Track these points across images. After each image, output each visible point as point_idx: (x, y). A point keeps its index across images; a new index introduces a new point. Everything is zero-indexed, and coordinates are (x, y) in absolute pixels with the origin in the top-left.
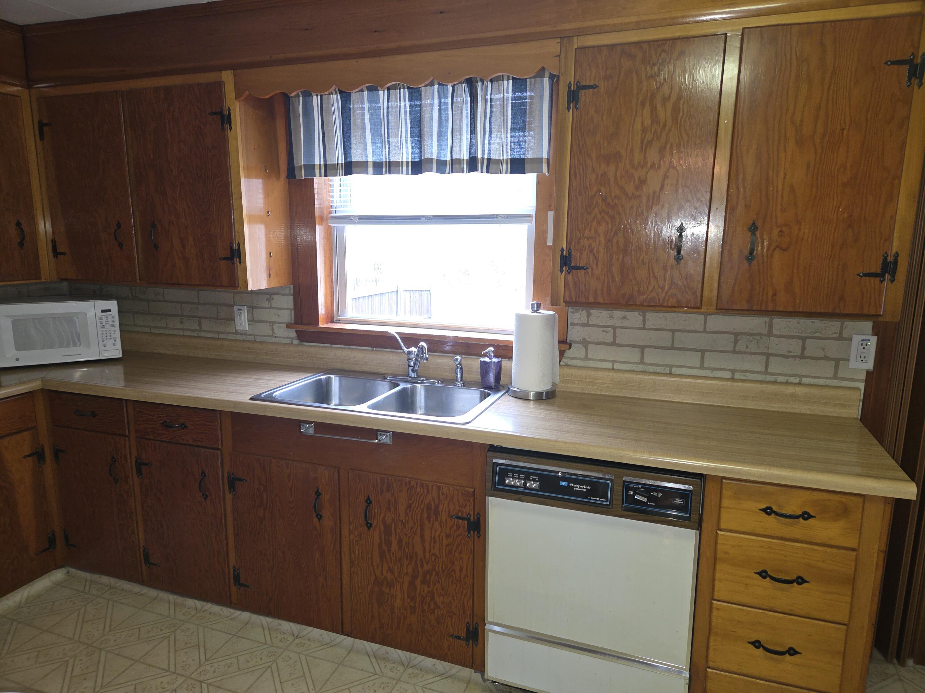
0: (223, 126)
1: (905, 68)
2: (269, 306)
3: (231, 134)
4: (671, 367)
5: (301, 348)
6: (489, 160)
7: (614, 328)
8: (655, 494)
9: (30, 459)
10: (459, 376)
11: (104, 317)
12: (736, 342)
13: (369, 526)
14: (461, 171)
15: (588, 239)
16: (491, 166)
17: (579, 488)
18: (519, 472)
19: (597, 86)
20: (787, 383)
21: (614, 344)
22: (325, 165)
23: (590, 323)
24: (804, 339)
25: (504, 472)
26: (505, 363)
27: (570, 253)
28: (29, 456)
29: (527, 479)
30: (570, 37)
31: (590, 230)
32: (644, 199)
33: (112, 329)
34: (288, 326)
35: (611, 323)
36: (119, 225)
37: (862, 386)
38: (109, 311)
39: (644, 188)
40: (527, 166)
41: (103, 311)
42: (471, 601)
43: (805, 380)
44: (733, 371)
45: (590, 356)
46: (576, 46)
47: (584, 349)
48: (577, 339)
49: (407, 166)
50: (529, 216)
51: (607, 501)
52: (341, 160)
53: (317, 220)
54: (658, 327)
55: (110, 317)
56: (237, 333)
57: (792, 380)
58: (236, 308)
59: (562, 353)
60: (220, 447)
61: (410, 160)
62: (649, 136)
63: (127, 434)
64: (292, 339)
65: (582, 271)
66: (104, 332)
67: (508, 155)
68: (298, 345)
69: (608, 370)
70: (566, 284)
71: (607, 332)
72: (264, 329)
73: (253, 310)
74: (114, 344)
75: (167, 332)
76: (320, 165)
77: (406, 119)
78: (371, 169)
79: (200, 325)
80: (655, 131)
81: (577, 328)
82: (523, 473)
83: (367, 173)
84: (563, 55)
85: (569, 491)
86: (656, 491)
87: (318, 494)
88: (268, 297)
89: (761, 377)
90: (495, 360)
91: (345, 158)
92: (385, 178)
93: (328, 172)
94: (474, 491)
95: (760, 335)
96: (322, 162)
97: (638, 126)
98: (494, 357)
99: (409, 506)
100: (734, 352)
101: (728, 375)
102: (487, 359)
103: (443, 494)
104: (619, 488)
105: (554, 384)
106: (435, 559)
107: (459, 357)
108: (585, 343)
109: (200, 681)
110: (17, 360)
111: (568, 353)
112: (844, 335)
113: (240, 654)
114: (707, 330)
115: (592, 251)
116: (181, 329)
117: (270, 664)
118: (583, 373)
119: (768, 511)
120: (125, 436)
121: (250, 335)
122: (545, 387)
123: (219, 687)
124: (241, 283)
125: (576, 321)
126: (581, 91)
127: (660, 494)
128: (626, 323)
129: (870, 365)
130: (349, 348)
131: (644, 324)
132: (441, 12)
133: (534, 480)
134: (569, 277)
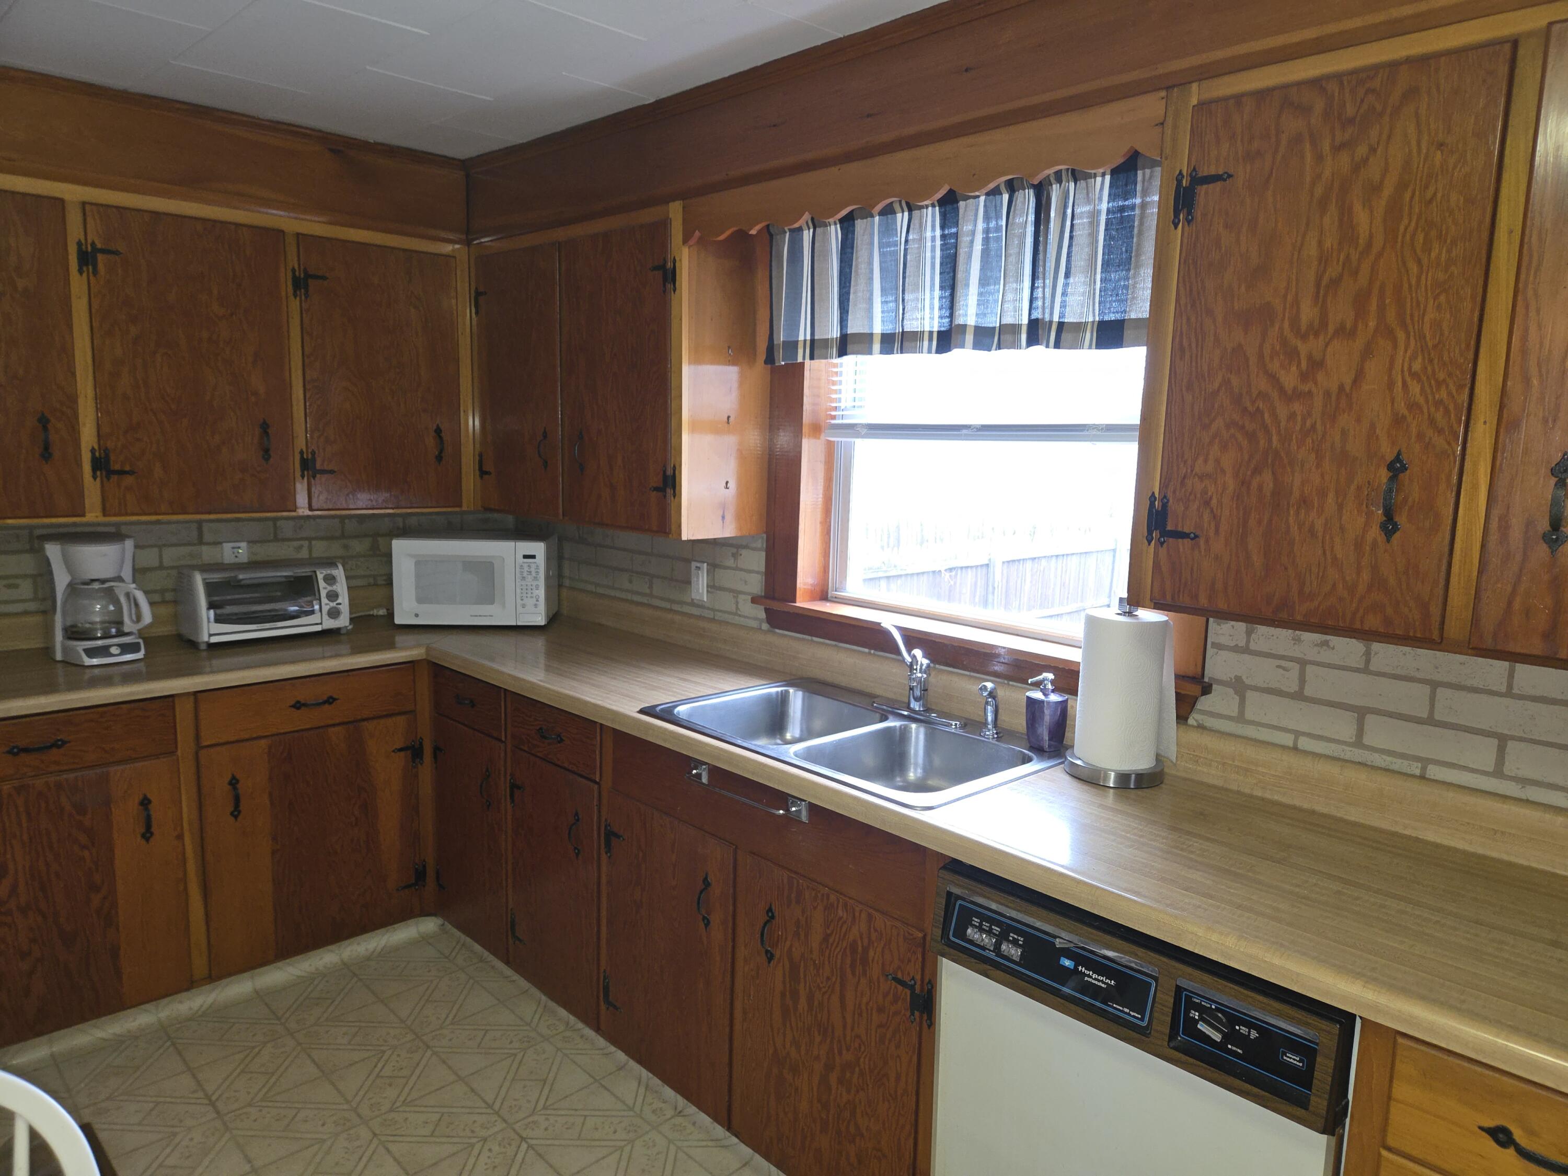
0: (664, 286)
2: (734, 566)
3: (674, 298)
4: (1425, 762)
5: (770, 638)
6: (1061, 325)
7: (1303, 663)
8: (1244, 1030)
9: (402, 754)
10: (990, 718)
11: (525, 566)
13: (770, 957)
14: (1015, 345)
15: (1201, 478)
16: (1064, 336)
17: (1094, 978)
18: (992, 921)
19: (1230, 176)
21: (1299, 696)
22: (813, 341)
23: (1253, 646)
25: (968, 915)
27: (1165, 506)
28: (400, 750)
29: (1003, 936)
30: (1185, 84)
31: (1206, 461)
32: (1318, 402)
33: (535, 583)
34: (755, 600)
35: (1296, 652)
36: (545, 436)
38: (533, 557)
39: (1320, 377)
40: (1128, 334)
41: (525, 557)
42: (911, 1141)
45: (1249, 715)
46: (1194, 101)
47: (1237, 698)
48: (1224, 678)
49: (931, 340)
51: (1142, 1019)
52: (835, 333)
53: (805, 430)
54: (1399, 672)
55: (533, 566)
56: (693, 604)
58: (694, 564)
60: (598, 780)
61: (936, 329)
62: (1334, 270)
63: (503, 739)
64: (761, 621)
65: (1188, 543)
66: (524, 587)
67: (1094, 316)
68: (766, 632)
69: (1284, 747)
70: (1157, 566)
71: (1285, 669)
72: (726, 602)
73: (714, 571)
74: (536, 606)
75: (612, 593)
76: (805, 341)
77: (933, 258)
78: (877, 346)
79: (651, 587)
80: (1348, 257)
81: (1224, 654)
82: (999, 924)
83: (870, 352)
84: (1170, 121)
86: (1250, 1025)
87: (707, 883)
88: (734, 550)
90: (1054, 698)
91: (841, 329)
92: (897, 360)
93: (816, 352)
94: (924, 937)
96: (808, 337)
97: (1312, 250)
98: (1053, 691)
99: (826, 938)
102: (1037, 695)
103: (876, 930)
104: (1167, 999)
105: (1159, 758)
106: (860, 1045)
107: (989, 685)
108: (1239, 687)
109: (521, 1137)
110: (417, 615)
111: (1204, 703)
113: (593, 1113)
114: (1515, 691)
115: (1207, 503)
116: (627, 591)
117: (623, 1143)
118: (1229, 747)
120: (500, 740)
121: (708, 609)
122: (1144, 763)
123: (540, 1155)
124: (673, 528)
125: (1224, 640)
126: (1199, 187)
127: (1254, 1034)
128: (1325, 656)
130: (836, 646)
131: (1368, 661)
132: (966, 70)
133: (1015, 942)
134: (1163, 551)
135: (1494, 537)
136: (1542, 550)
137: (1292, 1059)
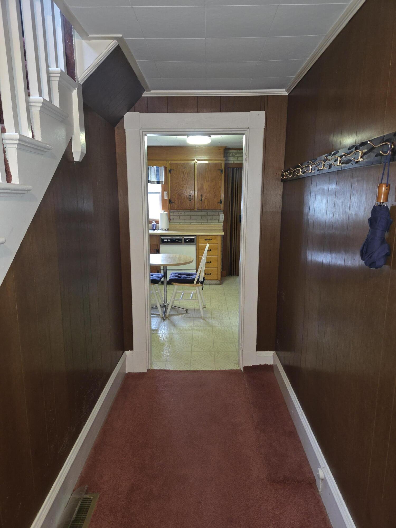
1: (220, 171)
6: (152, 181)
7: (179, 216)
8: (189, 239)
12: (202, 217)
17: (177, 240)
18: (166, 239)
19: (175, 170)
20: (211, 224)
21: (179, 219)
23: (175, 215)
24: (213, 216)
25: (164, 239)
26: (157, 225)
27: (171, 200)
29: (168, 240)
30: (168, 161)
31: (174, 196)
35: (179, 215)
37: (222, 224)
39: (183, 188)
40: (160, 183)
43: (214, 223)
44: (202, 223)
45: (175, 222)
46: (170, 162)
50: (160, 192)
51: (181, 242)
54: (187, 215)
57: (212, 223)
59: (169, 221)
62: (183, 179)
65: (173, 203)
67: (156, 180)
70: (171, 206)
81: (172, 216)
84: (167, 164)
85: (175, 241)
89: (207, 223)
95: (206, 215)
97: (182, 177)
98: (155, 223)
100: (202, 219)
101: (201, 224)
102: (153, 223)
104: (183, 239)
108: (173, 219)
111: (171, 221)
112: (219, 215)
114: (196, 215)
115: (175, 199)
119: (206, 240)
122: (167, 228)
125: (171, 215)
126: (171, 171)
128: (181, 214)
129: (223, 220)
131: (185, 214)
134: (171, 205)
135: (198, 200)
136: (201, 201)
137: (193, 240)
